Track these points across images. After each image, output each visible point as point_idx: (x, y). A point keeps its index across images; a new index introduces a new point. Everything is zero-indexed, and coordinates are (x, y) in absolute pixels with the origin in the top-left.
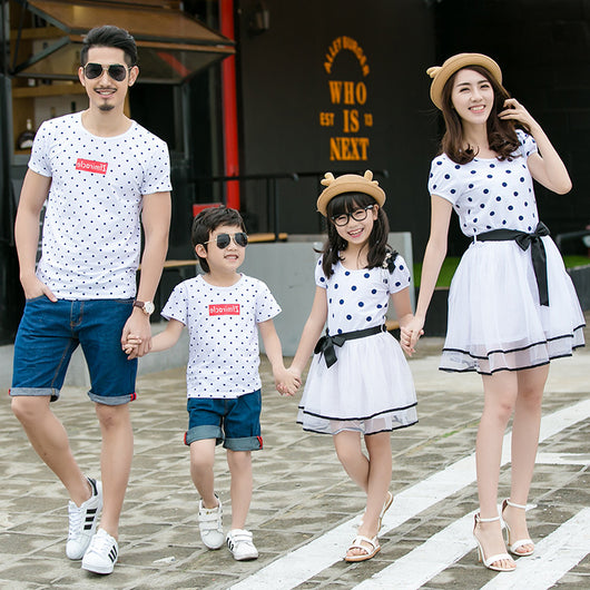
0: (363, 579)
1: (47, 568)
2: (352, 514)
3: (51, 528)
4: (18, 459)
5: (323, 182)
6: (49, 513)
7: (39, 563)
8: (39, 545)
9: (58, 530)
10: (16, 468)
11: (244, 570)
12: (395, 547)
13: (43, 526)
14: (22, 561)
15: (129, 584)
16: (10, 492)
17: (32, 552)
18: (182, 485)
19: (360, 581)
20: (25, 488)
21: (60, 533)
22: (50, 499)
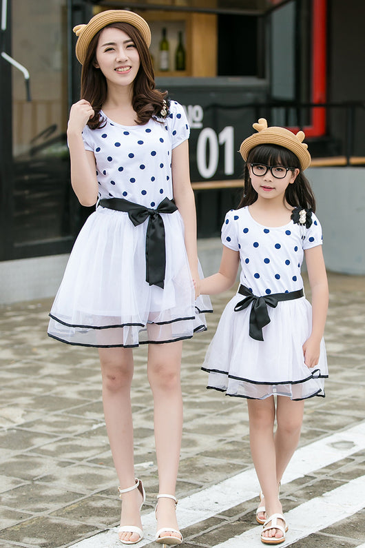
0: (313, 497)
1: (36, 465)
2: (331, 432)
3: (56, 426)
4: (55, 361)
5: (255, 125)
6: (59, 412)
7: (31, 460)
8: (38, 442)
9: (60, 429)
10: (50, 369)
11: (210, 479)
12: (357, 467)
13: (50, 424)
14: (17, 457)
15: (101, 485)
16: (35, 391)
17: (31, 448)
18: (190, 393)
19: (310, 498)
20: (50, 387)
21: (61, 432)
22: (67, 399)
